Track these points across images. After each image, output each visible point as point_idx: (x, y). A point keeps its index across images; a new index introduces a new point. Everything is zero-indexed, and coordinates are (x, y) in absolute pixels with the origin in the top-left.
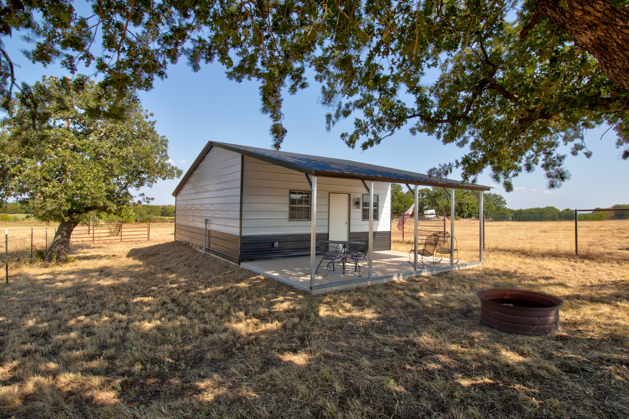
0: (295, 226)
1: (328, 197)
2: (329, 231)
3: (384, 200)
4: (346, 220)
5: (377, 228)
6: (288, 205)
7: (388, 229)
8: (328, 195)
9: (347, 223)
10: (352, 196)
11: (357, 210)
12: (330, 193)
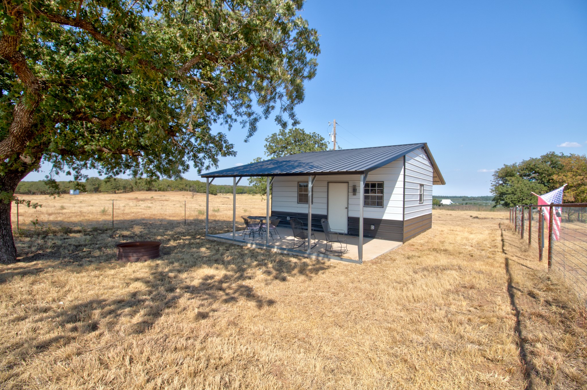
0: (302, 207)
2: (328, 214)
4: (344, 205)
5: (382, 216)
6: (297, 193)
7: (400, 218)
8: (327, 184)
9: (346, 208)
10: (351, 184)
11: (354, 197)
12: (328, 183)
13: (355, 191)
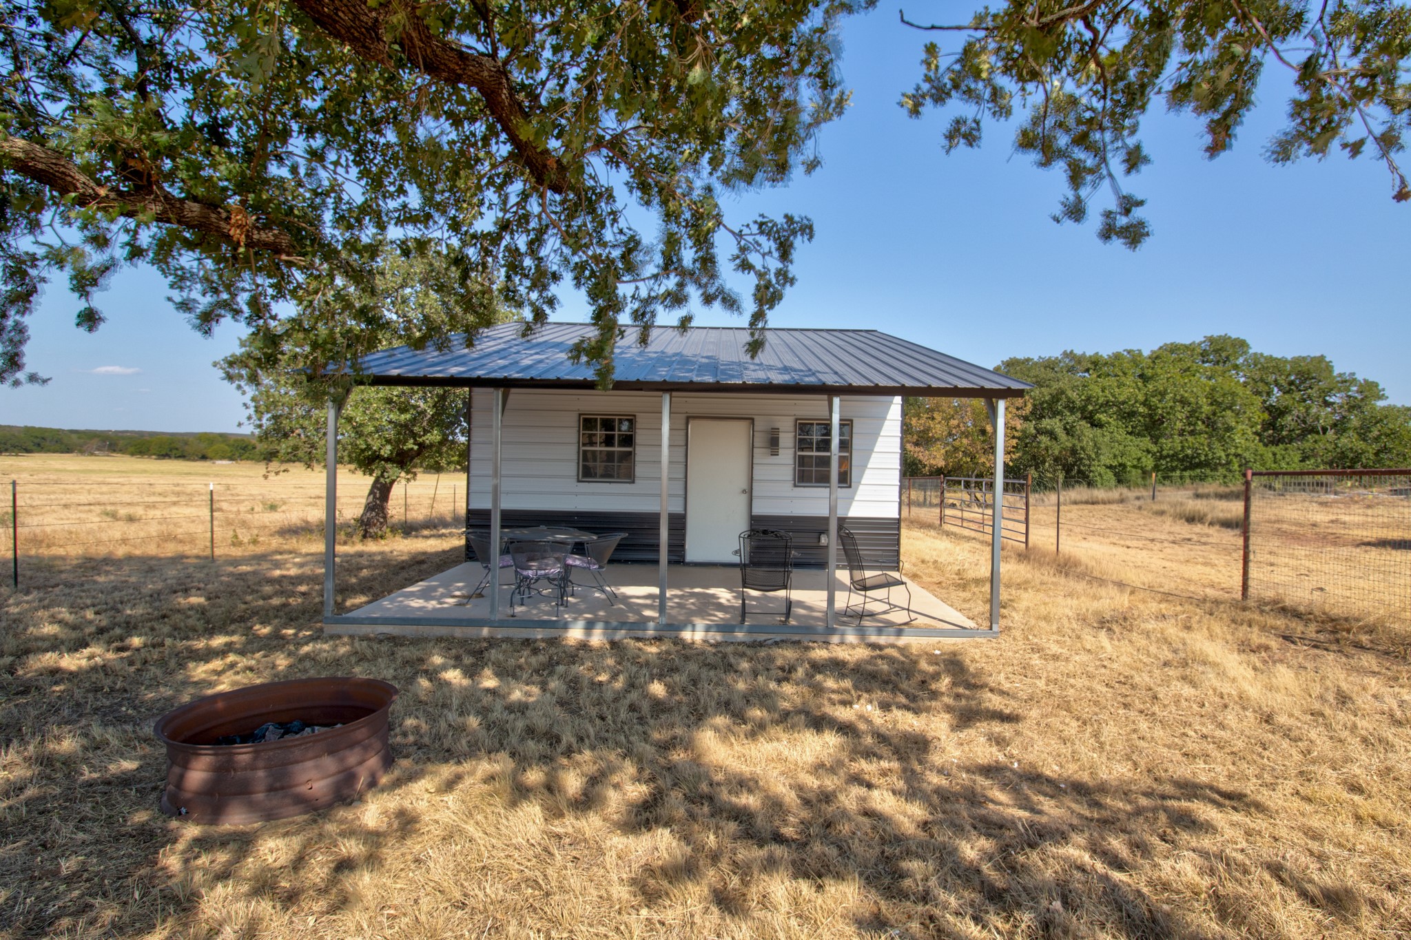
0: (593, 494)
1: (683, 427)
2: (685, 509)
3: (875, 434)
4: (743, 483)
5: (848, 508)
6: (575, 448)
7: (891, 512)
8: (684, 421)
9: (744, 491)
10: (760, 424)
11: (774, 459)
12: (688, 419)
13: (773, 443)
